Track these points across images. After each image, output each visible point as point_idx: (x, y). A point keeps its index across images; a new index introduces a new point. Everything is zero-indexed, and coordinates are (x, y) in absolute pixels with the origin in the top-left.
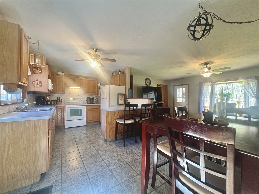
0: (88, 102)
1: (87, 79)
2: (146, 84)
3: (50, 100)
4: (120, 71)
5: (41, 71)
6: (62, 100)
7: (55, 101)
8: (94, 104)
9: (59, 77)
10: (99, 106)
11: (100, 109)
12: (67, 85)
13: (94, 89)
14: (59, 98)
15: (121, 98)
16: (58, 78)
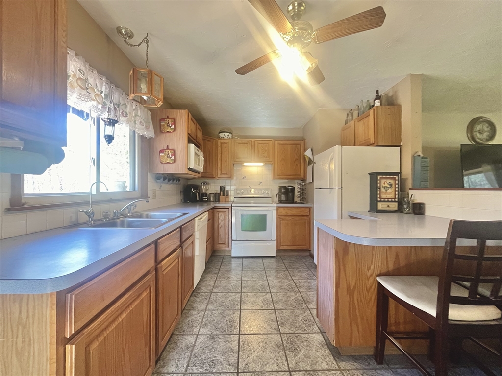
0: (280, 197)
1: (279, 142)
2: (473, 138)
3: (208, 192)
4: (378, 97)
5: (175, 126)
6: (227, 191)
7: (215, 194)
8: (296, 203)
9: (222, 143)
10: (308, 209)
11: (310, 219)
12: (237, 160)
13: (297, 165)
14: (223, 189)
15: (385, 187)
16: (219, 145)
